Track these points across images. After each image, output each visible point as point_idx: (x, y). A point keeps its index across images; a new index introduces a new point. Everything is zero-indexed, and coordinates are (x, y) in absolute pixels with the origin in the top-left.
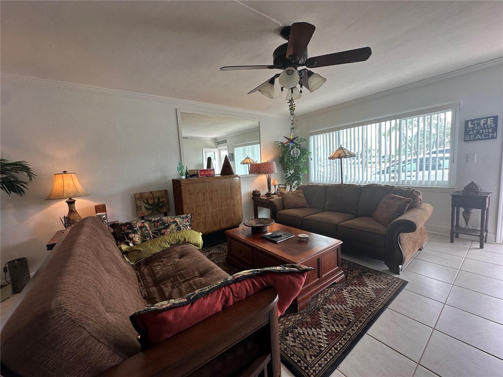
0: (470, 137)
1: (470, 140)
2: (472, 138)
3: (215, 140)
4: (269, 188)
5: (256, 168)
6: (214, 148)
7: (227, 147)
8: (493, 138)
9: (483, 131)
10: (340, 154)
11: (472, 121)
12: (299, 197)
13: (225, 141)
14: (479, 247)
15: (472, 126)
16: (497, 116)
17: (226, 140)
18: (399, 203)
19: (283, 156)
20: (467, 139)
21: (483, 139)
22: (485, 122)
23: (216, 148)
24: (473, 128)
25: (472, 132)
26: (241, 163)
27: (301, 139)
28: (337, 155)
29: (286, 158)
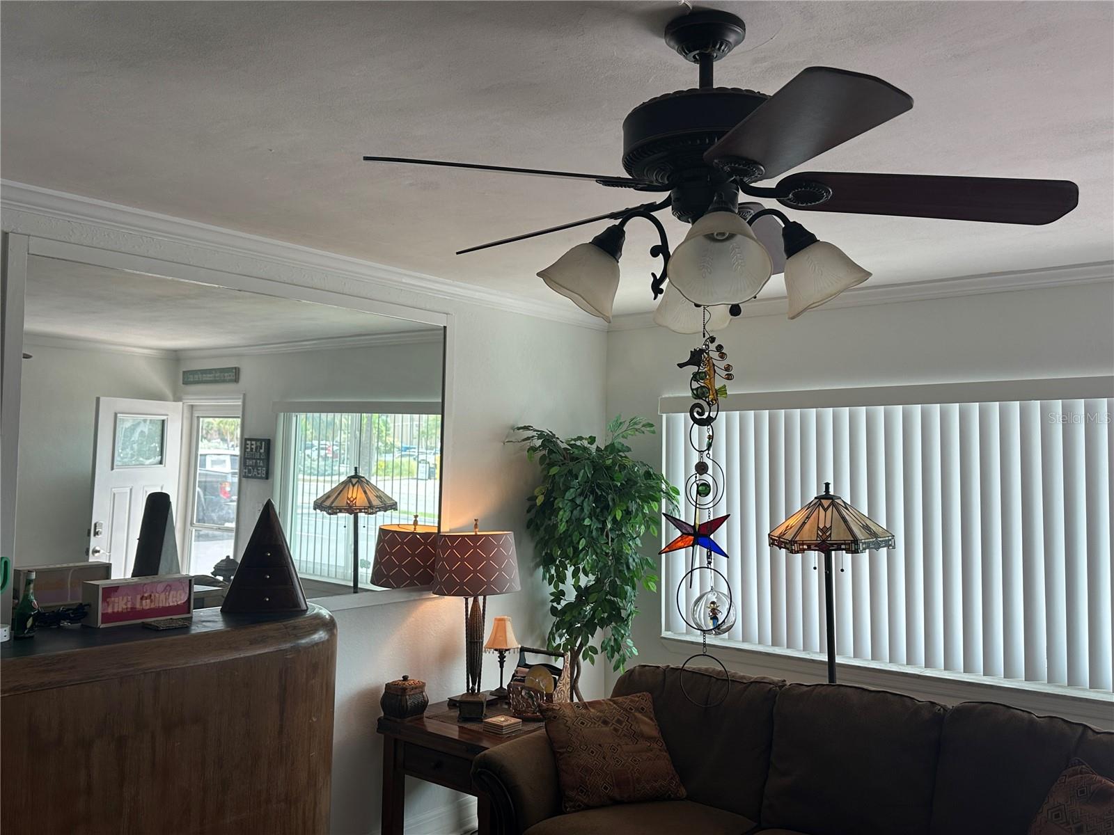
3: (174, 357)
4: (474, 670)
5: (413, 555)
6: (159, 397)
7: (240, 403)
10: (824, 530)
12: (636, 736)
13: (233, 375)
17: (237, 371)
19: (549, 495)
23: (177, 399)
26: (319, 505)
27: (633, 422)
28: (808, 534)
29: (564, 515)
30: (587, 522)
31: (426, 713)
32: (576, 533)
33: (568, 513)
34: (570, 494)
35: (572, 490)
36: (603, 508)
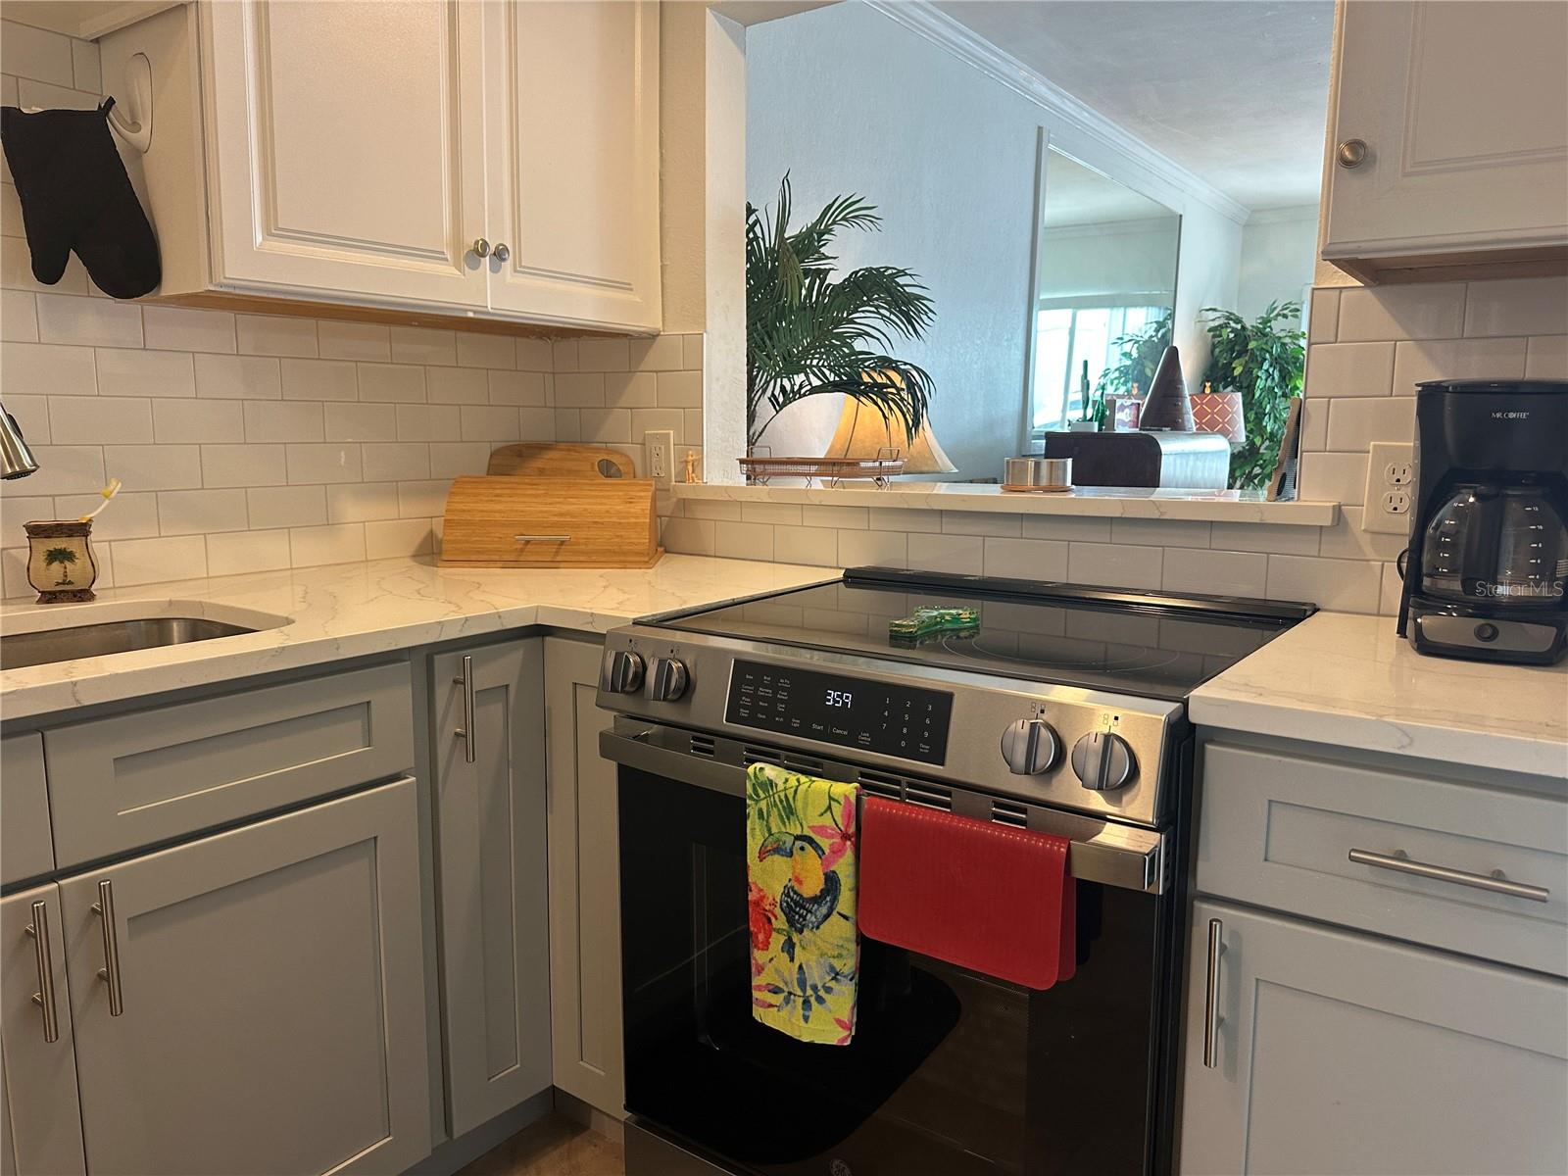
27: (1285, 306)
29: (1260, 383)
30: (1276, 389)
32: (1266, 399)
33: (1263, 381)
34: (1266, 366)
35: (1268, 361)
36: (1285, 377)
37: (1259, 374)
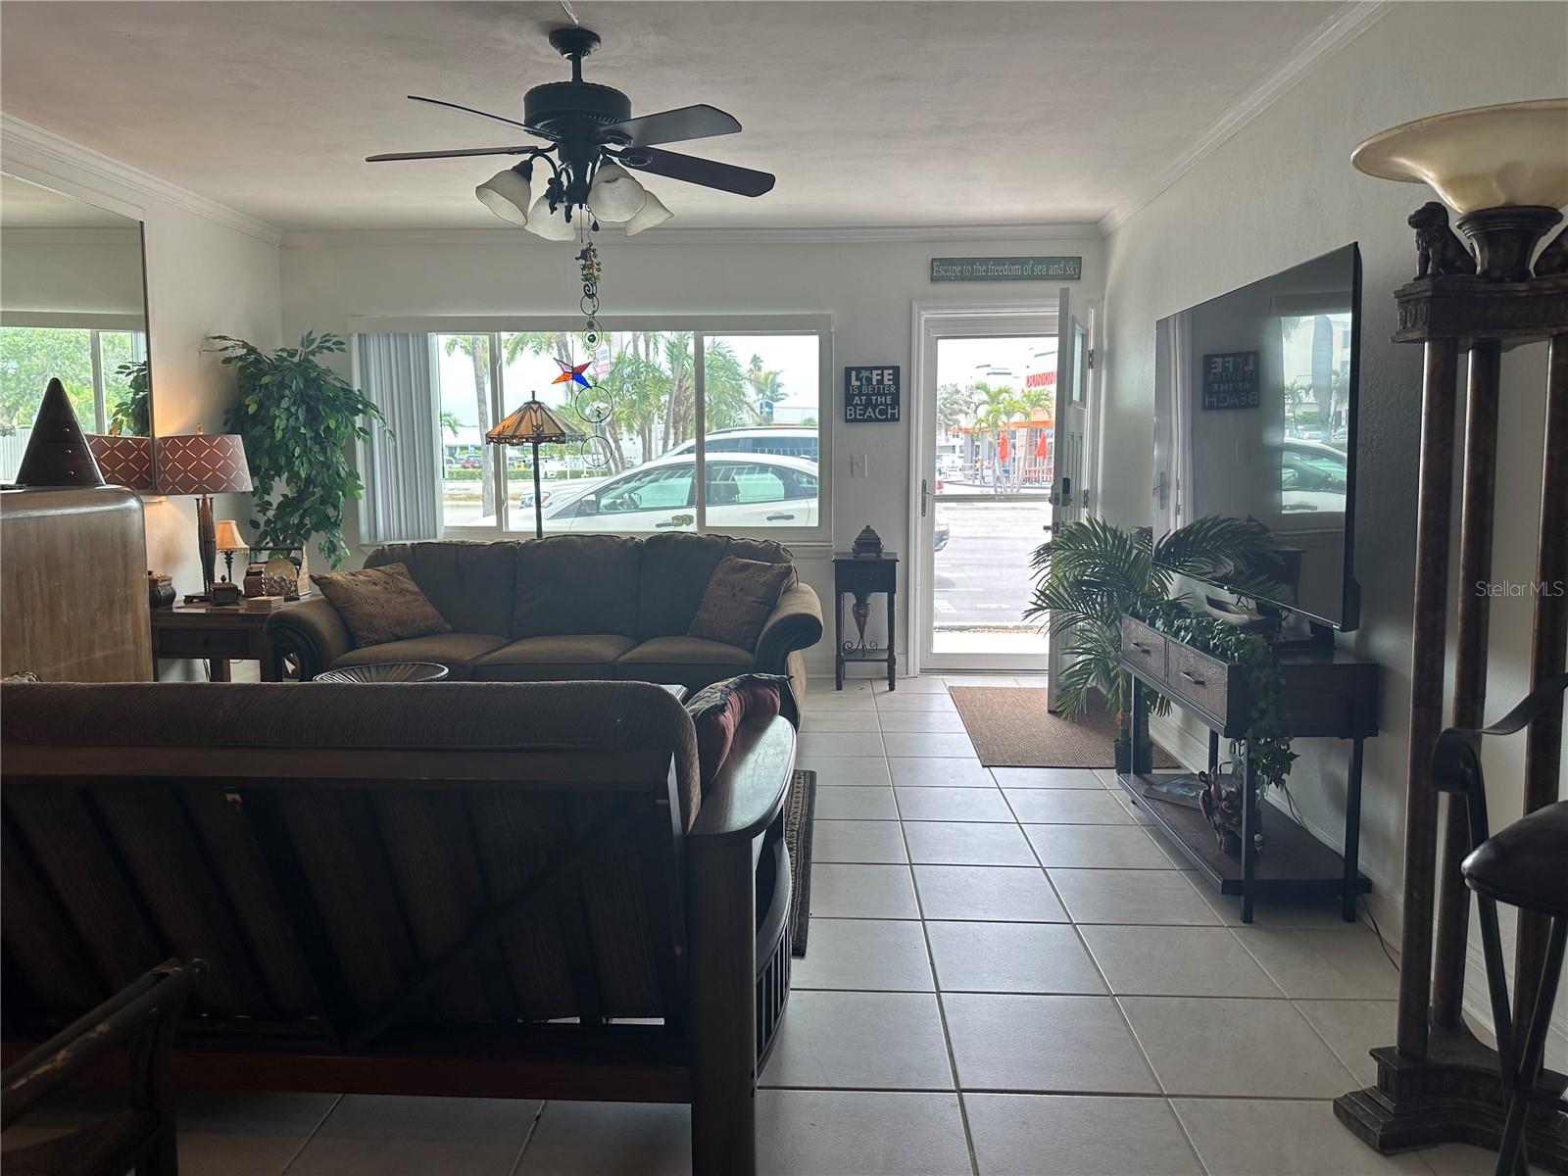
0: (855, 412)
1: (855, 420)
2: (860, 415)
4: (209, 565)
8: (895, 419)
9: (877, 400)
10: (538, 427)
11: (858, 370)
14: (888, 689)
15: (858, 383)
16: (899, 367)
18: (763, 579)
20: (851, 415)
21: (877, 420)
22: (879, 377)
24: (860, 388)
25: (857, 398)
27: (326, 338)
28: (525, 429)
29: (281, 423)
30: (303, 431)
31: (174, 605)
32: (292, 441)
33: (284, 421)
34: (284, 404)
35: (287, 399)
36: (316, 418)
37: (277, 413)
